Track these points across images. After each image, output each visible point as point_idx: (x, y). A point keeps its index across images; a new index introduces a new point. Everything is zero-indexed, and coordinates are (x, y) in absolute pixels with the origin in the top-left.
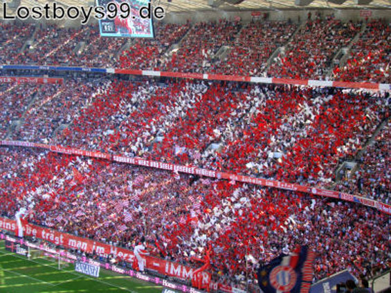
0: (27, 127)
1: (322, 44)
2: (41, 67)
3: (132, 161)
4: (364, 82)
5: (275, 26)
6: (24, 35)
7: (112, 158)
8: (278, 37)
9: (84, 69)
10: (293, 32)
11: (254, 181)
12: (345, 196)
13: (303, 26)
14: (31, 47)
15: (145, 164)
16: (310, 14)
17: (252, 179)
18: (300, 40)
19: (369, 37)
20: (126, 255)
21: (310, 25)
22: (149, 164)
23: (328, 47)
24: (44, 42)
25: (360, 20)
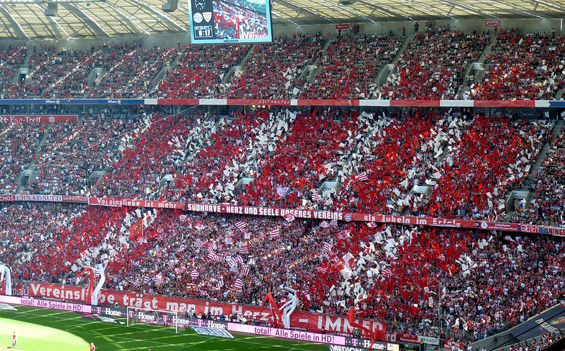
0: (45, 176)
1: (445, 58)
2: (48, 101)
3: (217, 209)
4: (514, 99)
5: (372, 40)
6: (13, 61)
7: (186, 207)
8: (381, 53)
9: (110, 101)
10: (400, 47)
11: (399, 220)
12: (527, 228)
13: (410, 38)
14: (27, 77)
15: (236, 211)
16: (417, 26)
17: (396, 218)
18: (412, 55)
19: (504, 50)
20: (256, 314)
21: (421, 38)
22: (243, 210)
23: (453, 62)
24: (44, 69)
25: (486, 31)
